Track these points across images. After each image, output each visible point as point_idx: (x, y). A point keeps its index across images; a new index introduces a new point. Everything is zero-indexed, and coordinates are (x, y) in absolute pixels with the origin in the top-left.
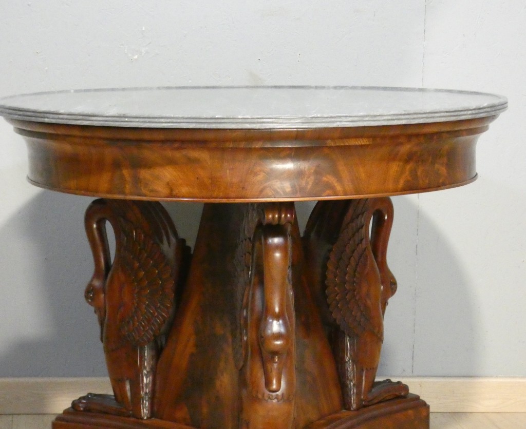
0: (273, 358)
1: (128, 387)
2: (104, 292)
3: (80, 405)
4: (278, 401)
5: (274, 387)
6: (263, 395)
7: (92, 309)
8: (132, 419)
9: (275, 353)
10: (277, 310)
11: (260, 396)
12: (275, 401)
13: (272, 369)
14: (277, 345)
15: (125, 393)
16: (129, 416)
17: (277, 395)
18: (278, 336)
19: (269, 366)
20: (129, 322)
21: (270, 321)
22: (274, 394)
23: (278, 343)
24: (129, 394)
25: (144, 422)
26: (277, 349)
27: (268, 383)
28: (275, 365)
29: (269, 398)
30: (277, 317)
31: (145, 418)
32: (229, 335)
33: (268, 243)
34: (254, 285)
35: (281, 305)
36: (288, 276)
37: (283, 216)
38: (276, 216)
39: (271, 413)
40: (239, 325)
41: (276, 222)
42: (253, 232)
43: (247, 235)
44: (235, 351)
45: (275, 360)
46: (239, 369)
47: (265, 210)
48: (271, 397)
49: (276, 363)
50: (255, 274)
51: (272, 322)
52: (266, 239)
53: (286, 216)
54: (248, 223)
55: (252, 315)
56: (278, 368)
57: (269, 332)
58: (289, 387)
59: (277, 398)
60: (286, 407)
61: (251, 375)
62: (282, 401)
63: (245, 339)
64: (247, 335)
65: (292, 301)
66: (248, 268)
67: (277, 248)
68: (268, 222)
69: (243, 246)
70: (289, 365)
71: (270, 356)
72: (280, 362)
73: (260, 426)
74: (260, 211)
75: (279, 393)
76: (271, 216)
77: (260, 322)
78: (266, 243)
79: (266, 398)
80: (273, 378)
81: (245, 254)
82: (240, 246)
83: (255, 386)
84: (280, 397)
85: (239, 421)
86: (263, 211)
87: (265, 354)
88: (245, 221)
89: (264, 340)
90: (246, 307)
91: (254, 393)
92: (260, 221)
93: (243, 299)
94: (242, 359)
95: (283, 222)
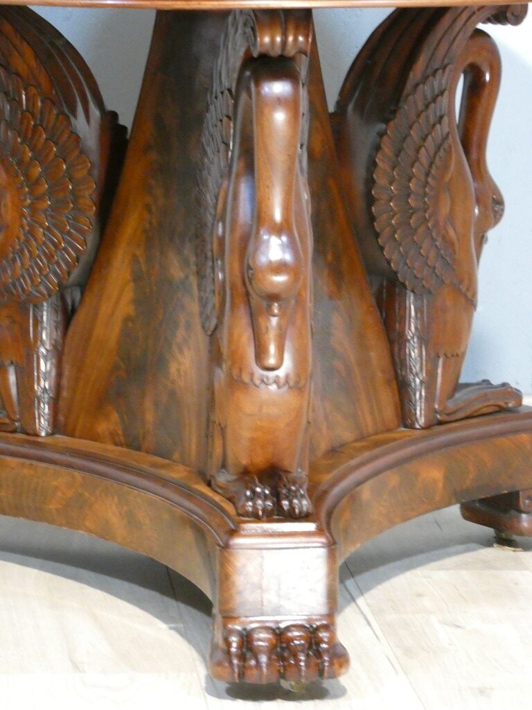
0: (269, 307)
1: (12, 378)
4: (279, 387)
5: (272, 361)
6: (252, 375)
8: (19, 436)
9: (273, 297)
10: (278, 215)
11: (246, 379)
12: (273, 387)
13: (267, 328)
14: (279, 283)
16: (14, 431)
17: (277, 377)
18: (280, 268)
19: (262, 321)
20: (14, 260)
21: (265, 237)
22: (272, 374)
23: (280, 279)
24: (14, 391)
25: (39, 440)
26: (276, 291)
27: (260, 353)
28: (274, 321)
29: (263, 381)
30: (278, 230)
31: (43, 434)
32: (193, 280)
33: (263, 92)
34: (238, 176)
35: (286, 209)
36: (301, 162)
37: (291, 39)
38: (278, 39)
39: (265, 410)
40: (209, 254)
41: (277, 51)
42: (235, 76)
43: (226, 84)
44: (203, 303)
45: (273, 310)
46: (209, 333)
47: (257, 28)
48: (265, 380)
49: (274, 316)
50: (240, 156)
51: (268, 241)
52: (258, 84)
53: (296, 39)
54: (227, 61)
55: (233, 230)
56: (280, 326)
57: (263, 259)
58: (300, 362)
59: (276, 381)
60: (292, 400)
61: (230, 341)
62: (286, 388)
63: (220, 276)
64: (223, 270)
65: (308, 211)
66: (227, 145)
67: (279, 101)
68: (263, 50)
69: (219, 107)
70: (299, 322)
71: (264, 304)
72: (282, 315)
73: (246, 434)
74: (249, 30)
75: (281, 373)
76: (267, 40)
77: (247, 243)
78: (258, 93)
79: (257, 382)
80: (269, 344)
81: (221, 121)
82: (212, 108)
83: (237, 360)
84: (282, 381)
85: (208, 426)
86: (253, 29)
87: (255, 299)
88: (221, 59)
89: (253, 274)
90: (223, 219)
91: (235, 372)
92: (248, 52)
93: (216, 204)
94: (215, 313)
95: (291, 51)
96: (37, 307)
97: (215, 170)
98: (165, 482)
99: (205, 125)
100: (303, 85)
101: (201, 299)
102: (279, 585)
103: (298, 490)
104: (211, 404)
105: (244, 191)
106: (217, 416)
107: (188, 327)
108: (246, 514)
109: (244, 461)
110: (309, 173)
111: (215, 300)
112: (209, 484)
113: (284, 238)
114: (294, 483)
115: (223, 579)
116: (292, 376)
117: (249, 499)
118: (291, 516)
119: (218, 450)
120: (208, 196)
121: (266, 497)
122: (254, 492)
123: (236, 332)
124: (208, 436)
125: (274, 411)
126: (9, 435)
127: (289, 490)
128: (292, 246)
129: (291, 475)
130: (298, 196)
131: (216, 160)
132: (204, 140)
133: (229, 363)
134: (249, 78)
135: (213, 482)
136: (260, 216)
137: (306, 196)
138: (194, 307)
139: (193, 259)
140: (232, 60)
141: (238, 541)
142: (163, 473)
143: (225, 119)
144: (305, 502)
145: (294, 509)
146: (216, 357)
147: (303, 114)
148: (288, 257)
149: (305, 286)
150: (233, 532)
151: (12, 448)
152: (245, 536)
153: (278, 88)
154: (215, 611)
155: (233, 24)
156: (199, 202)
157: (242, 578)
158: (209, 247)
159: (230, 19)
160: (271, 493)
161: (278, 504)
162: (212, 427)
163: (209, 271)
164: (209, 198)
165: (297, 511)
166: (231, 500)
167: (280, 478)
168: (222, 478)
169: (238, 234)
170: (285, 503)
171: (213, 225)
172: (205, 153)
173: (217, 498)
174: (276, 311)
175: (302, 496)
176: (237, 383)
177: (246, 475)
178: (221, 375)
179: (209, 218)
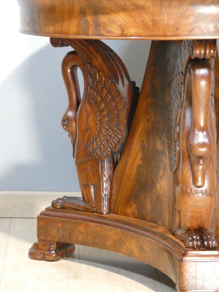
0: (199, 161)
1: (92, 190)
2: (76, 121)
3: (58, 204)
4: (203, 195)
5: (200, 184)
6: (191, 189)
7: (67, 133)
8: (95, 214)
9: (200, 157)
10: (202, 124)
11: (189, 191)
12: (200, 195)
13: (198, 170)
14: (203, 151)
15: (90, 194)
16: (93, 212)
17: (202, 190)
18: (203, 145)
19: (195, 167)
20: (93, 142)
21: (197, 133)
22: (200, 189)
23: (203, 150)
24: (93, 195)
25: (103, 215)
26: (201, 155)
27: (195, 181)
28: (201, 167)
29: (196, 192)
30: (202, 130)
31: (105, 213)
32: (166, 150)
33: (196, 73)
34: (185, 108)
35: (206, 121)
36: (211, 101)
37: (208, 51)
38: (203, 52)
39: (197, 204)
40: (173, 139)
41: (202, 57)
42: (185, 66)
43: (181, 70)
44: (171, 159)
45: (200, 163)
46: (173, 172)
47: (194, 47)
48: (197, 191)
49: (201, 165)
50: (186, 100)
51: (198, 134)
52: (194, 70)
53: (210, 52)
54: (181, 61)
55: (183, 130)
56: (203, 169)
57: (196, 142)
58: (211, 184)
59: (202, 192)
60: (208, 200)
61: (182, 176)
62: (205, 195)
63: (178, 149)
64: (179, 146)
65: (214, 121)
66: (181, 95)
67: (203, 77)
68: (196, 56)
69: (177, 79)
70: (211, 168)
71: (196, 160)
72: (204, 165)
73: (189, 214)
74: (190, 48)
75: (203, 189)
76: (198, 52)
77: (189, 135)
78: (194, 74)
79: (194, 192)
80: (199, 177)
81: (178, 85)
82: (175, 80)
83: (185, 183)
84: (204, 192)
85: (173, 211)
86: (192, 48)
87: (192, 158)
88: (179, 60)
89: (192, 148)
90: (179, 125)
91: (184, 188)
92: (190, 57)
93: (176, 119)
94: (176, 164)
95: (208, 56)
96: (102, 161)
97: (176, 105)
98: (155, 233)
99: (172, 87)
100: (213, 70)
101: (170, 158)
102: (204, 277)
103: (211, 237)
104: (174, 201)
105: (188, 114)
106: (177, 206)
107: (164, 169)
108: (189, 247)
109: (188, 225)
110: (215, 106)
111: (176, 158)
112: (174, 235)
113: (205, 133)
114: (209, 235)
115: (180, 274)
116: (208, 190)
117: (190, 241)
118: (208, 248)
119: (177, 220)
120: (173, 116)
121: (197, 240)
122: (193, 238)
123: (185, 172)
124: (173, 215)
125: (201, 204)
126: (92, 214)
127: (207, 237)
128: (208, 136)
129: (207, 232)
130: (211, 116)
131: (176, 101)
132: (171, 93)
133: (182, 184)
134: (190, 68)
135: (175, 233)
136: (194, 124)
137: (213, 115)
138: (167, 161)
139: (166, 141)
140: (183, 61)
141: (186, 258)
142: (154, 230)
143: (180, 84)
144: (214, 242)
145: (209, 245)
146: (176, 181)
147: (213, 82)
148: (206, 141)
149: (213, 152)
150: (184, 255)
151: (93, 219)
152: (189, 256)
153: (202, 72)
154: (177, 287)
155: (184, 46)
156: (169, 118)
157: (188, 274)
158: (173, 136)
159: (183, 43)
160: (200, 238)
161: (203, 243)
162: (175, 211)
163: (173, 146)
164: (174, 117)
165: (211, 246)
166: (183, 241)
167: (203, 232)
168: (179, 232)
169: (185, 131)
170: (206, 243)
171: (175, 127)
172: (172, 98)
173: (177, 240)
174: (201, 163)
175: (213, 240)
176: (185, 193)
177: (189, 231)
178: (178, 189)
179: (174, 125)
